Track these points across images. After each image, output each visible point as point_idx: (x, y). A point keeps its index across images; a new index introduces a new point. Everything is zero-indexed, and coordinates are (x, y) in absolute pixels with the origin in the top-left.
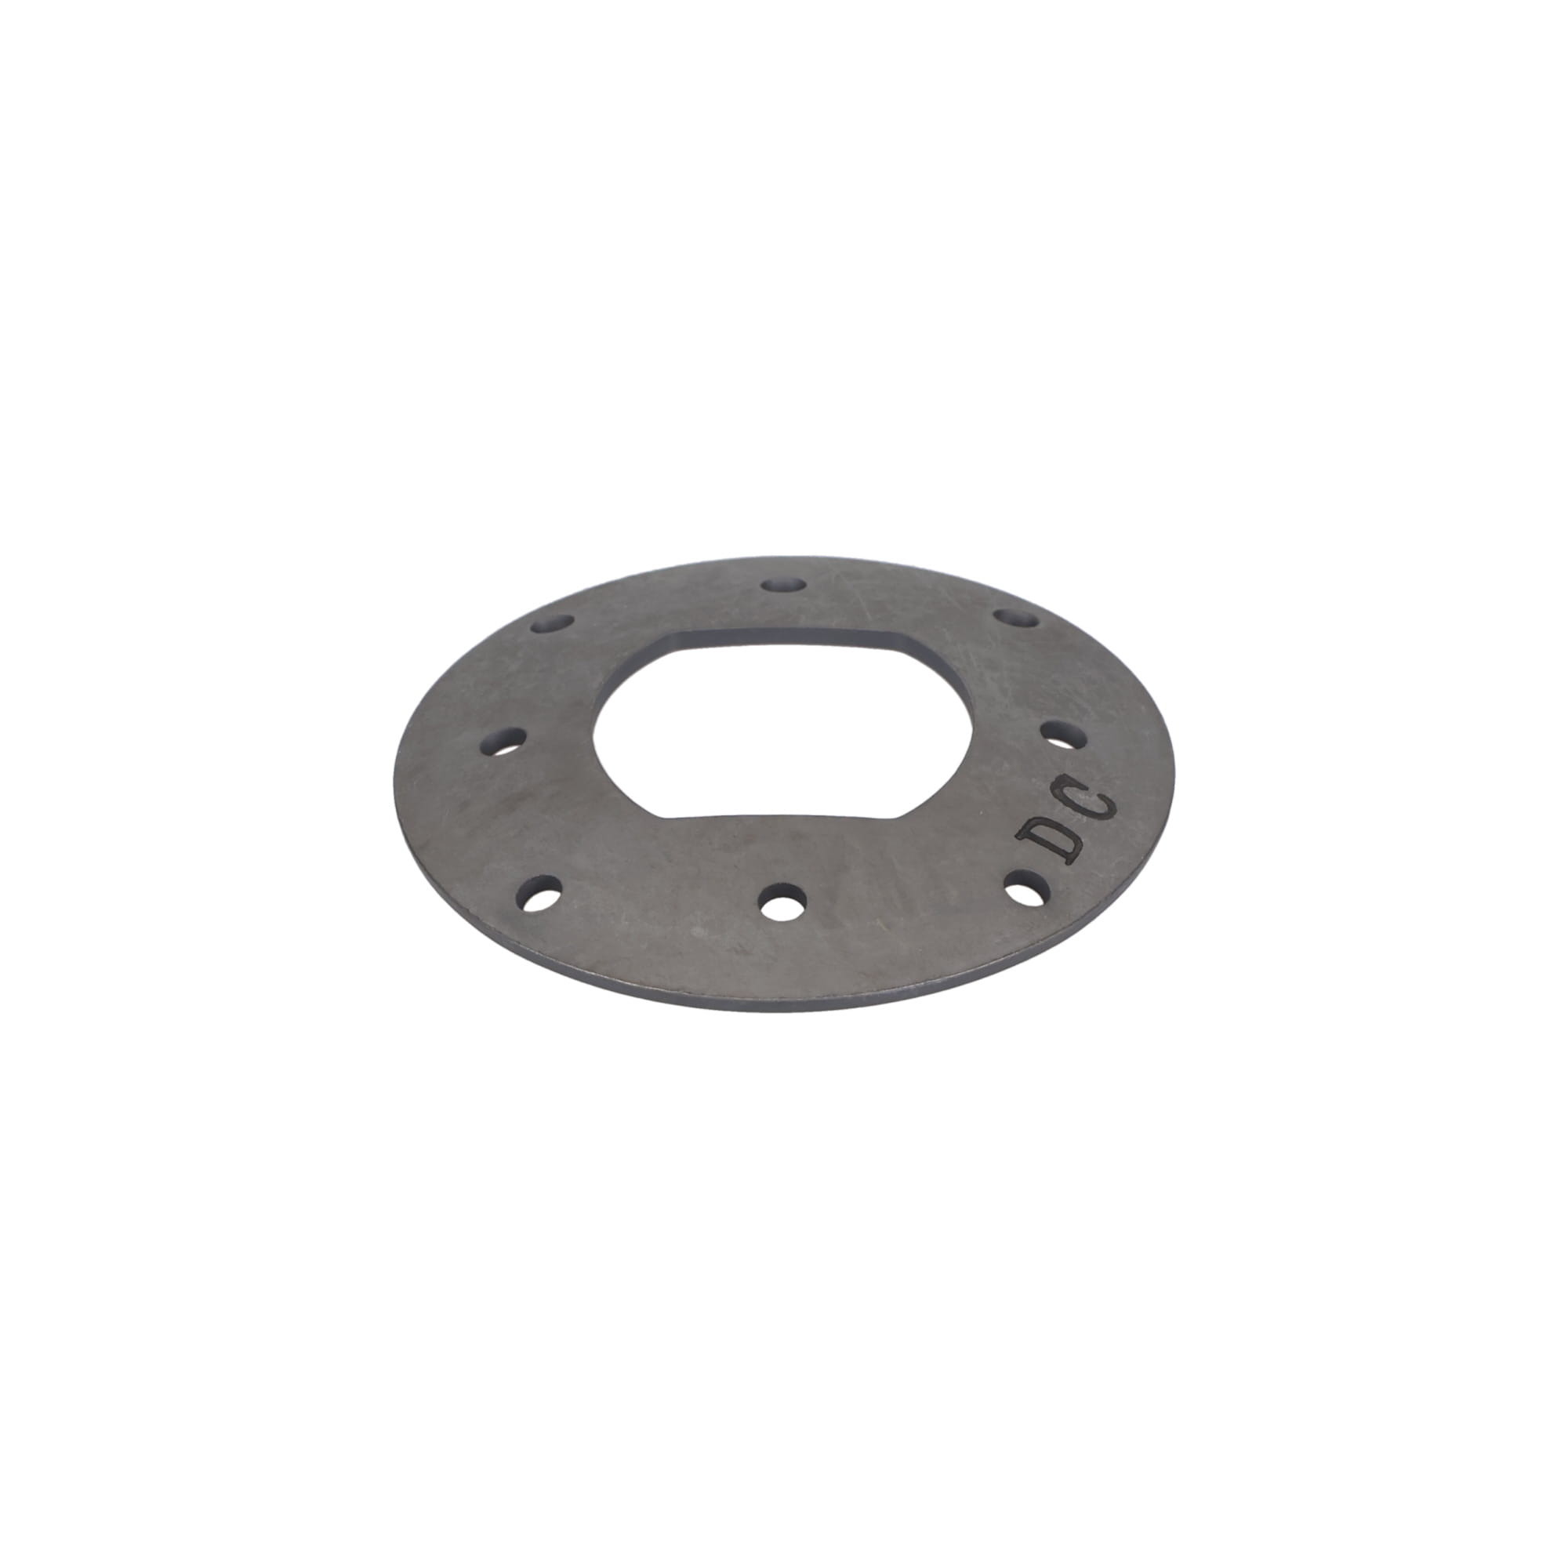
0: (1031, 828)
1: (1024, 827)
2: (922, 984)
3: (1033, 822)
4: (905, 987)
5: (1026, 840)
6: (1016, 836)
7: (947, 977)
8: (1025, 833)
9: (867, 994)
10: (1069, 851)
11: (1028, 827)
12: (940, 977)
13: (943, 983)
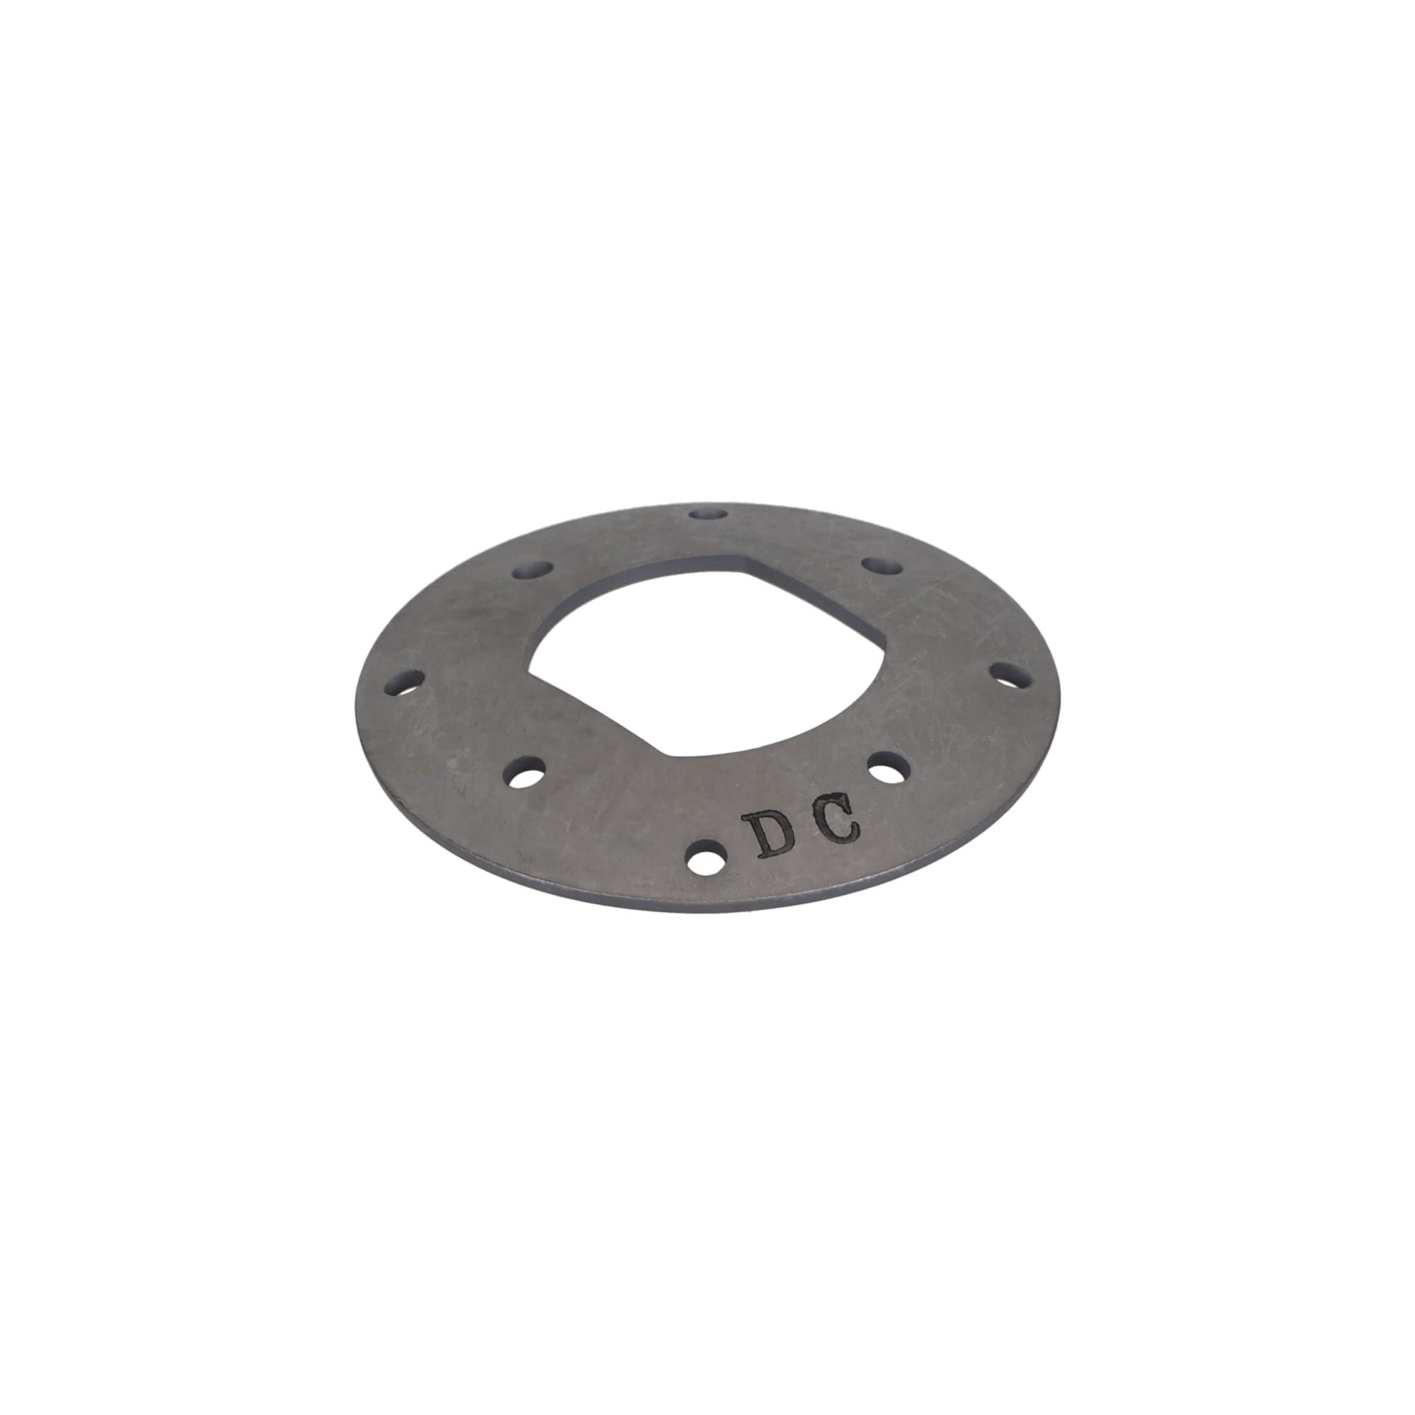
0: (762, 817)
1: (759, 813)
2: (552, 884)
3: (770, 814)
4: (538, 880)
5: (749, 823)
6: (742, 816)
7: (574, 889)
8: (753, 820)
9: (507, 870)
10: (773, 849)
11: (762, 814)
12: (569, 886)
13: (569, 891)
